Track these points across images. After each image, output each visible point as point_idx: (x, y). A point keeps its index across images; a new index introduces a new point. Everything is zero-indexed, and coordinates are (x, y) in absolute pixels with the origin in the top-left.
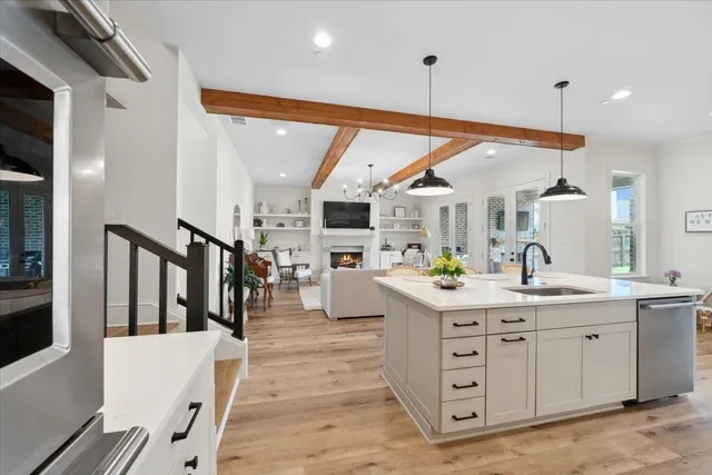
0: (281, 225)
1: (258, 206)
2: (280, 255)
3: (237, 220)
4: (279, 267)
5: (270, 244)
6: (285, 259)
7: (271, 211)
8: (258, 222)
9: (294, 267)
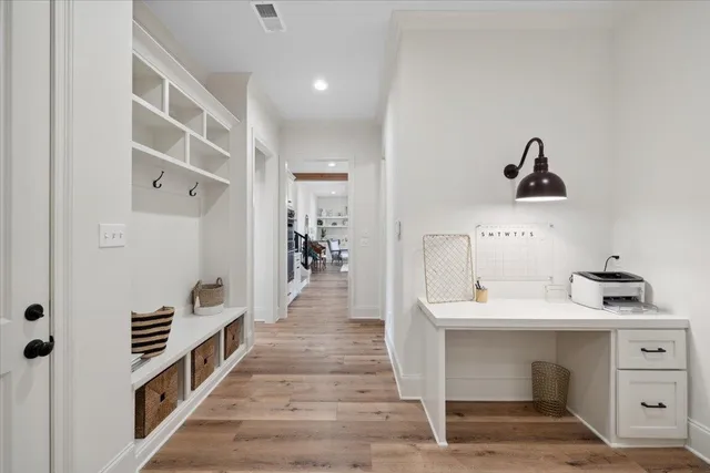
0: (335, 224)
1: (320, 212)
2: (332, 243)
3: (307, 223)
4: (332, 251)
5: (328, 237)
6: (335, 246)
7: (328, 215)
8: (320, 222)
9: (340, 251)
